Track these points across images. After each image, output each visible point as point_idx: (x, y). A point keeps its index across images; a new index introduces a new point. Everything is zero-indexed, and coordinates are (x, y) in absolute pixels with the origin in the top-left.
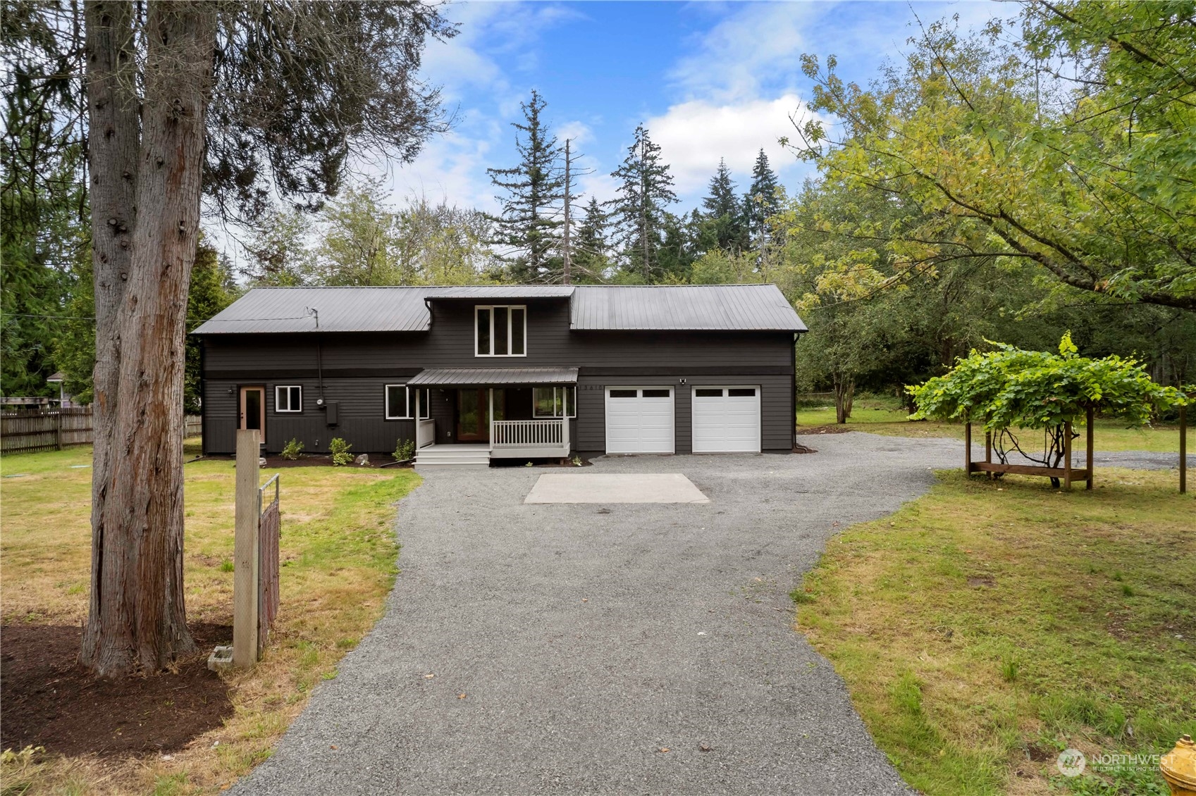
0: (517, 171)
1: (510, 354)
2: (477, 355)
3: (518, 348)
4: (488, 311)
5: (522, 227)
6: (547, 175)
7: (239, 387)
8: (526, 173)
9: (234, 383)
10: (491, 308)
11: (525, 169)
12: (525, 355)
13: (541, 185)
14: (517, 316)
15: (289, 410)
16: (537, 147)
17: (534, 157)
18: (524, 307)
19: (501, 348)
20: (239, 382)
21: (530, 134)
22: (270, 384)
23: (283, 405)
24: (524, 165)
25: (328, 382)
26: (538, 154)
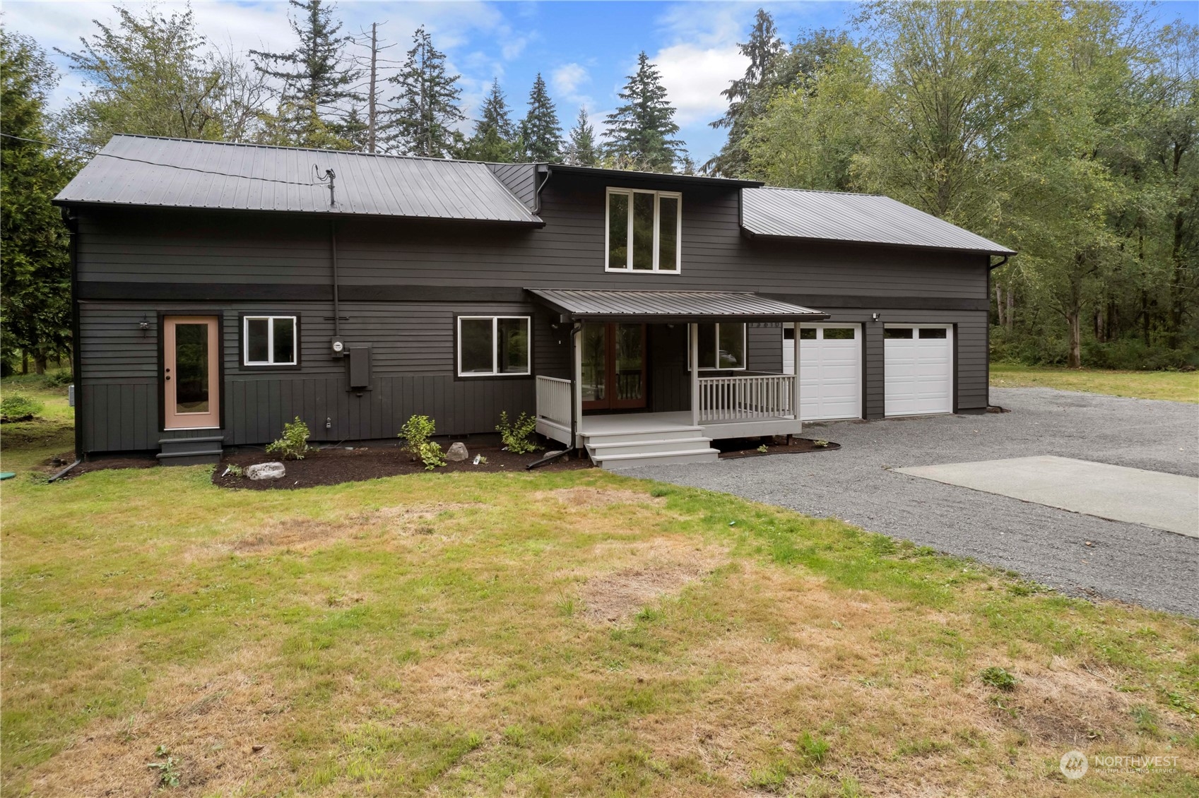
0: (291, 58)
1: (656, 269)
2: (608, 269)
3: (668, 261)
4: (625, 198)
5: (298, 127)
6: (332, 67)
7: (162, 318)
8: (304, 61)
9: (151, 310)
10: (630, 193)
11: (302, 56)
12: (678, 271)
13: (322, 79)
14: (668, 206)
15: (271, 362)
16: (318, 31)
17: (315, 42)
18: (677, 195)
19: (643, 260)
20: (163, 308)
21: (308, 13)
22: (230, 311)
23: (259, 353)
24: (302, 51)
25: (347, 310)
26: (319, 40)
